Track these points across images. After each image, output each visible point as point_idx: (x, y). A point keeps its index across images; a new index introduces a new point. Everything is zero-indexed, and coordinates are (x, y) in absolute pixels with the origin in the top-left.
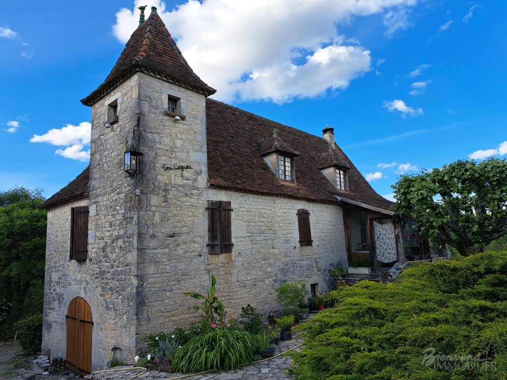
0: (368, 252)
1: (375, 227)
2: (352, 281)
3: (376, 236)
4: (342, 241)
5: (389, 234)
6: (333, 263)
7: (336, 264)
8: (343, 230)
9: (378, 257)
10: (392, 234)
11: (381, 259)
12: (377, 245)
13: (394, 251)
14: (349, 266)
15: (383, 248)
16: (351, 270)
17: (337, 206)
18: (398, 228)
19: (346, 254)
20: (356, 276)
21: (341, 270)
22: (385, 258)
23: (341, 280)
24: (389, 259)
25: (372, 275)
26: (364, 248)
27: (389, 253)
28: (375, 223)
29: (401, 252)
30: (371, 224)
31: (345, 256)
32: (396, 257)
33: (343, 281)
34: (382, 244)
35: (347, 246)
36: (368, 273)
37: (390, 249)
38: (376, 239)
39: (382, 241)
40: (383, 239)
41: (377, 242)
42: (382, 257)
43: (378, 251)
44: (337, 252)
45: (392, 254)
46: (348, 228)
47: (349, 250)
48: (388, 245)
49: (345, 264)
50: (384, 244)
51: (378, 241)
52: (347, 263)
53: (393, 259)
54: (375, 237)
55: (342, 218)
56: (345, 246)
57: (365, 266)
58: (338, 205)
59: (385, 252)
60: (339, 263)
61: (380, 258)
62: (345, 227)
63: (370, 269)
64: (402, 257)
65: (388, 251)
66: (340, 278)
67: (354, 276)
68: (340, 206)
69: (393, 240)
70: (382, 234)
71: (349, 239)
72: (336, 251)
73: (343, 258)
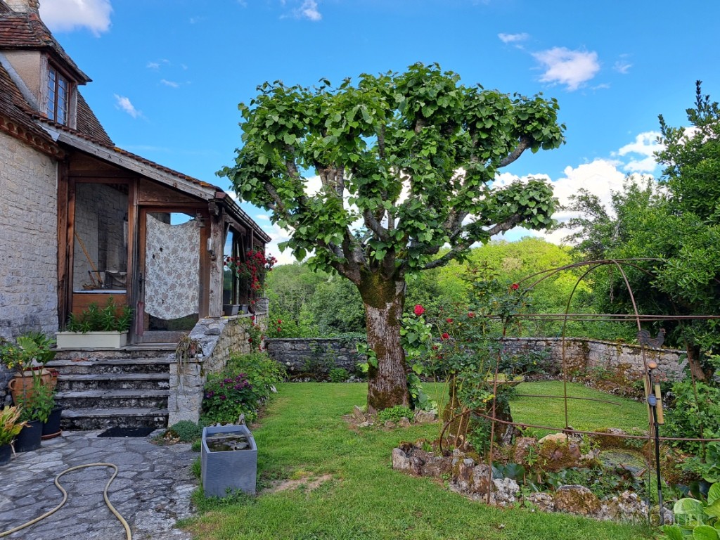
0: (124, 291)
1: (150, 230)
2: (67, 370)
3: (149, 253)
4: (47, 260)
5: (185, 250)
6: (11, 317)
7: (19, 323)
8: (54, 229)
9: (148, 305)
10: (192, 249)
11: (156, 312)
12: (150, 276)
13: (194, 292)
14: (60, 329)
15: (166, 284)
16: (66, 340)
17: (44, 159)
18: (216, 236)
19: (55, 296)
20: (81, 355)
21: (38, 340)
22: (168, 309)
23: (36, 369)
24: (178, 311)
25: (129, 352)
26: (111, 281)
27: (180, 296)
28: (150, 219)
29: (215, 292)
30: (141, 221)
31: (51, 302)
32: (197, 305)
33: (44, 371)
34: (163, 274)
35: (62, 272)
36: (117, 346)
37: (182, 286)
38: (148, 260)
39: (163, 265)
40: (167, 261)
41: (150, 269)
42: (159, 305)
43: (149, 290)
44: (29, 287)
45: (187, 298)
46: (69, 225)
47: (64, 284)
48: (179, 276)
49: (50, 323)
50: (169, 274)
51: (153, 264)
52: (55, 320)
53: (187, 310)
54: (145, 256)
55: (55, 196)
56: (54, 273)
57: (111, 329)
58: (46, 154)
59: (170, 294)
60: (32, 321)
61: (153, 307)
62: (59, 221)
63: (125, 336)
64: (216, 304)
65: (178, 290)
66: (35, 363)
67: (72, 354)
68: (54, 159)
69: (195, 263)
70: (167, 248)
71: (67, 256)
72: (27, 283)
73: (45, 306)
